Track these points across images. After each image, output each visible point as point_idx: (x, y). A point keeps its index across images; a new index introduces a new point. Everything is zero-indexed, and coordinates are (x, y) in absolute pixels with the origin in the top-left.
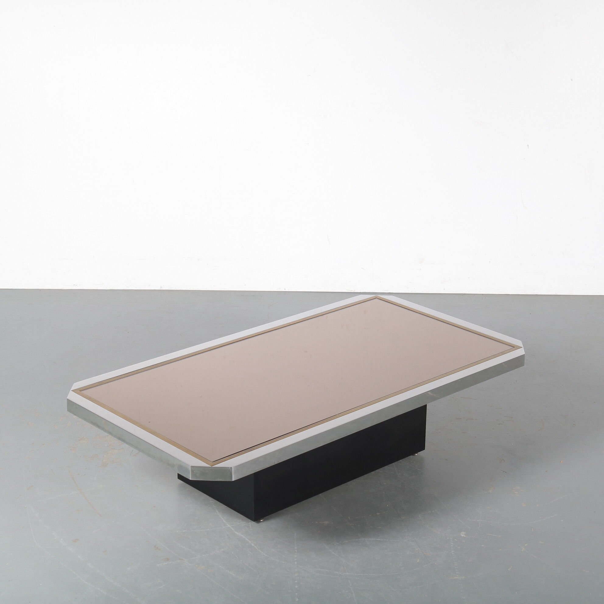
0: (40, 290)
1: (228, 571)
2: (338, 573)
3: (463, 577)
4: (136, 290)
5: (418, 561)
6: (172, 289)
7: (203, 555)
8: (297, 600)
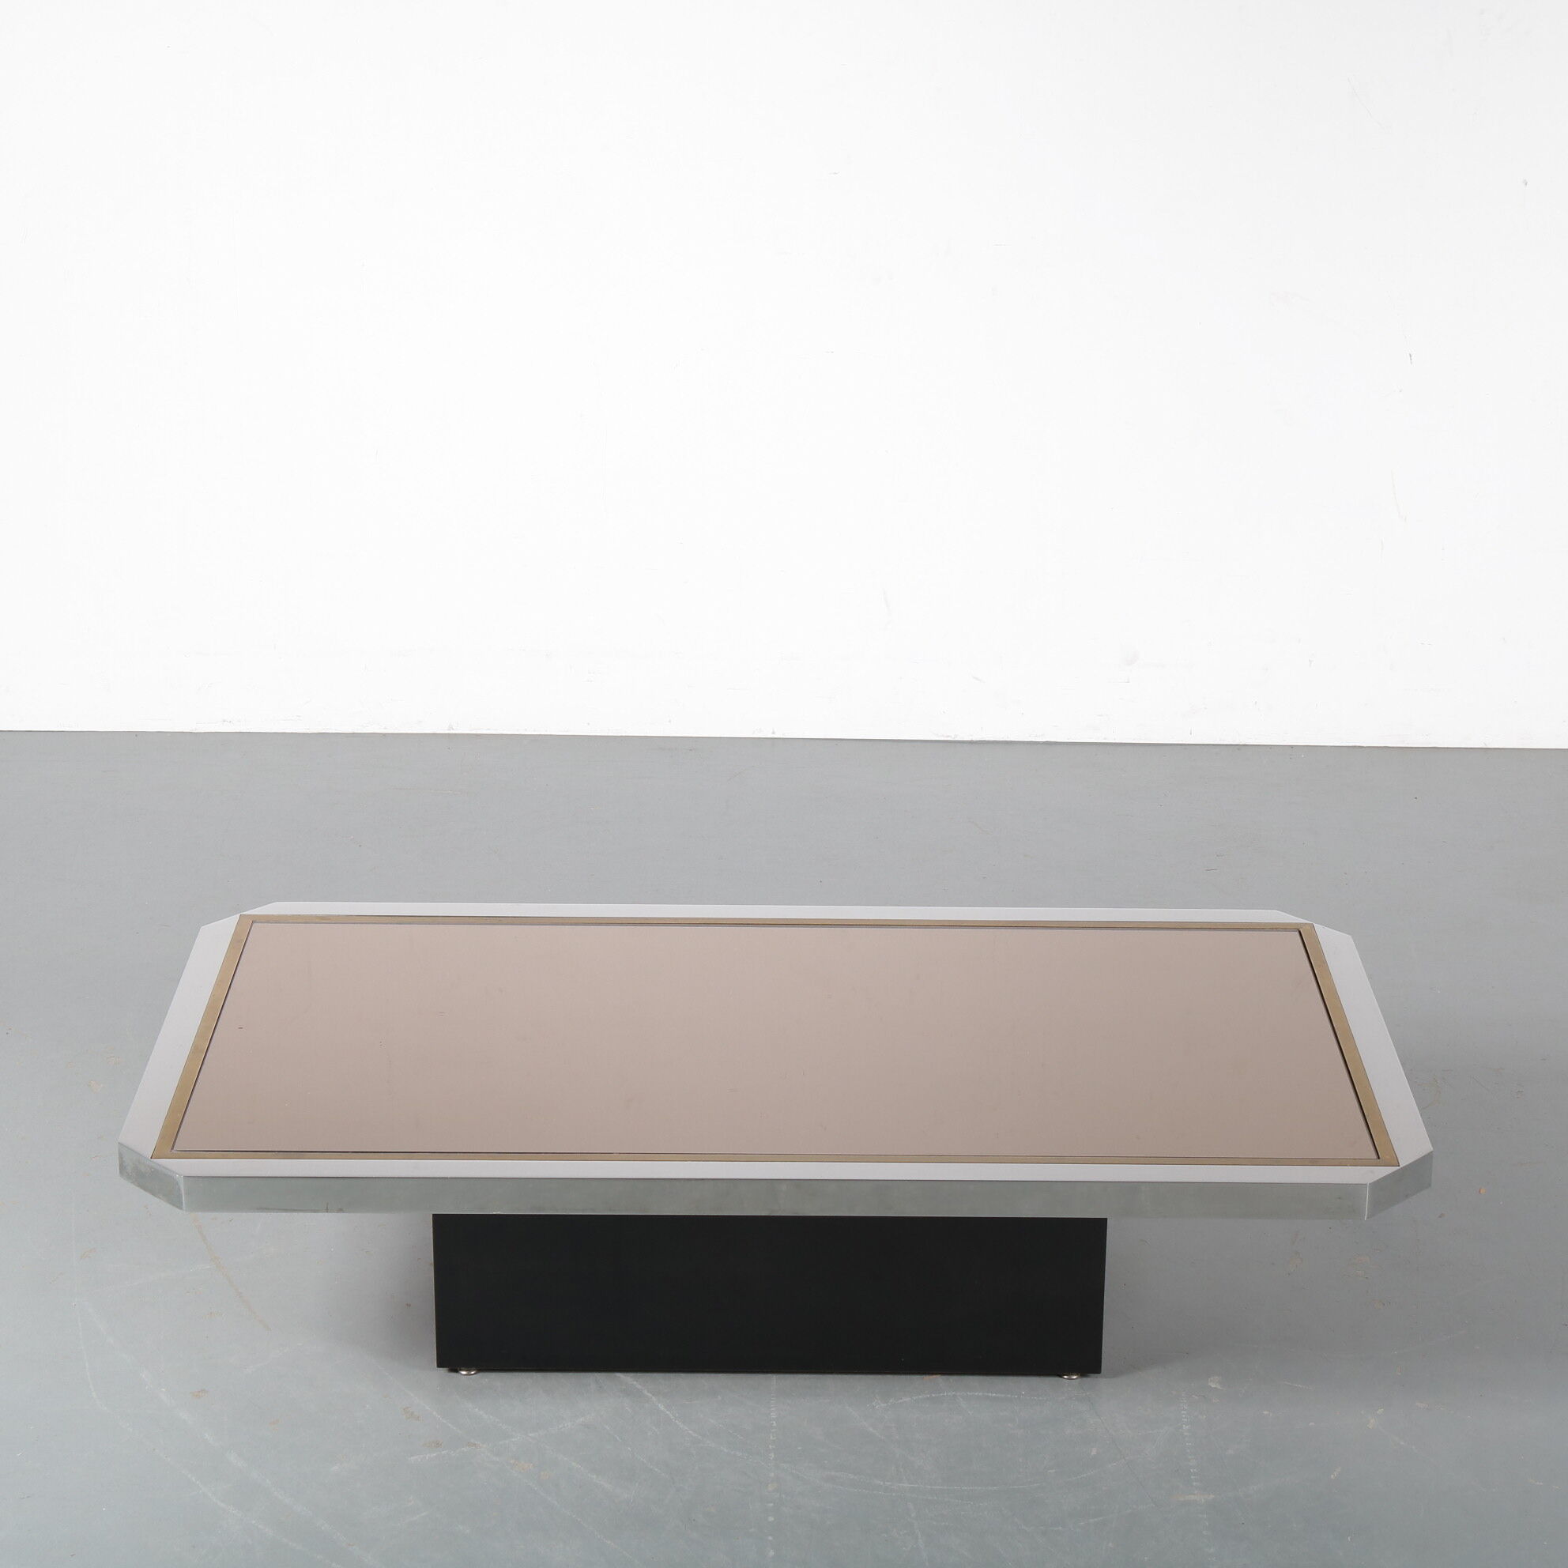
0: (136, 734)
1: (595, 1477)
2: (882, 1483)
3: (1212, 1496)
4: (385, 735)
5: (1094, 1452)
6: (479, 732)
7: (531, 1435)
8: (772, 1553)
